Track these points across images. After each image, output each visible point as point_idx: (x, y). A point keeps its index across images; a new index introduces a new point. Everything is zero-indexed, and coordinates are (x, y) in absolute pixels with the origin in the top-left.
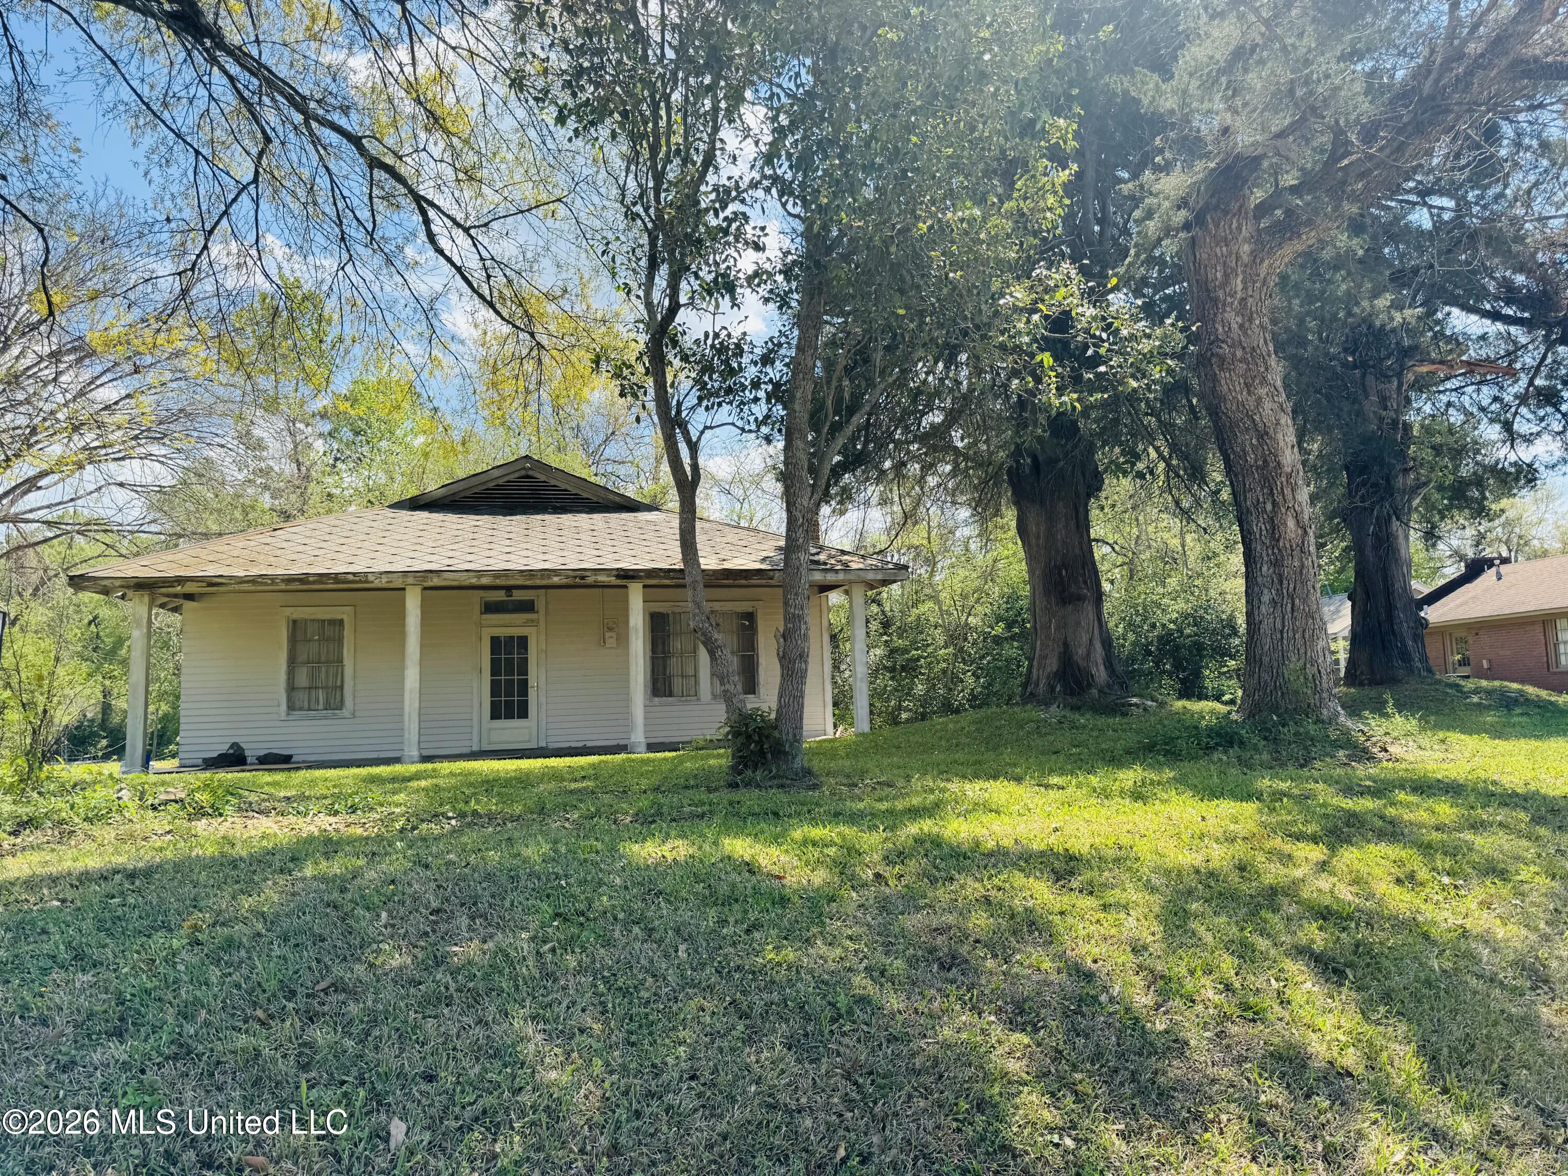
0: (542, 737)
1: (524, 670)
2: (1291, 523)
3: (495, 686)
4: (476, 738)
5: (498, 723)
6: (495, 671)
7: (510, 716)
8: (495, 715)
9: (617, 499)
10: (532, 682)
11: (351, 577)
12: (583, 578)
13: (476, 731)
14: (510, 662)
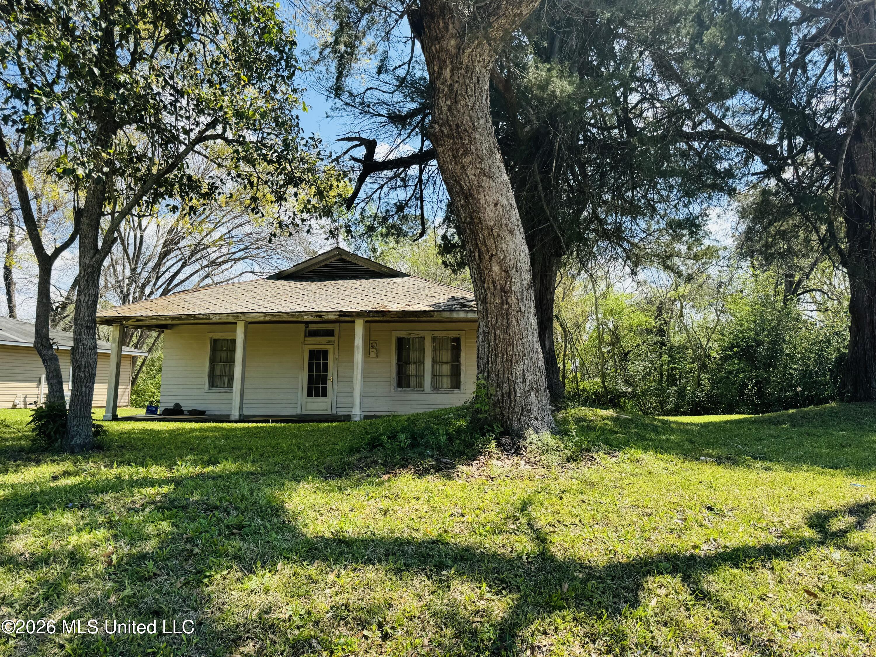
0: (334, 408)
1: (326, 370)
2: (496, 268)
3: (310, 377)
4: (299, 407)
5: (311, 399)
6: (310, 370)
7: (317, 395)
8: (310, 394)
9: (386, 270)
10: (330, 377)
11: (201, 316)
12: (321, 316)
13: (299, 403)
14: (318, 364)
